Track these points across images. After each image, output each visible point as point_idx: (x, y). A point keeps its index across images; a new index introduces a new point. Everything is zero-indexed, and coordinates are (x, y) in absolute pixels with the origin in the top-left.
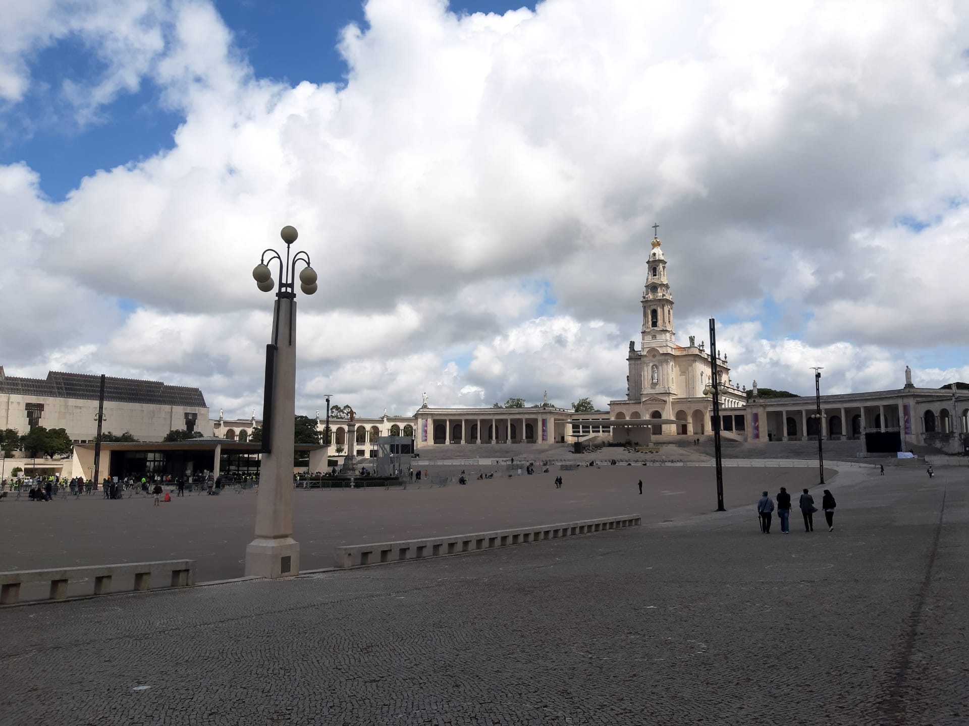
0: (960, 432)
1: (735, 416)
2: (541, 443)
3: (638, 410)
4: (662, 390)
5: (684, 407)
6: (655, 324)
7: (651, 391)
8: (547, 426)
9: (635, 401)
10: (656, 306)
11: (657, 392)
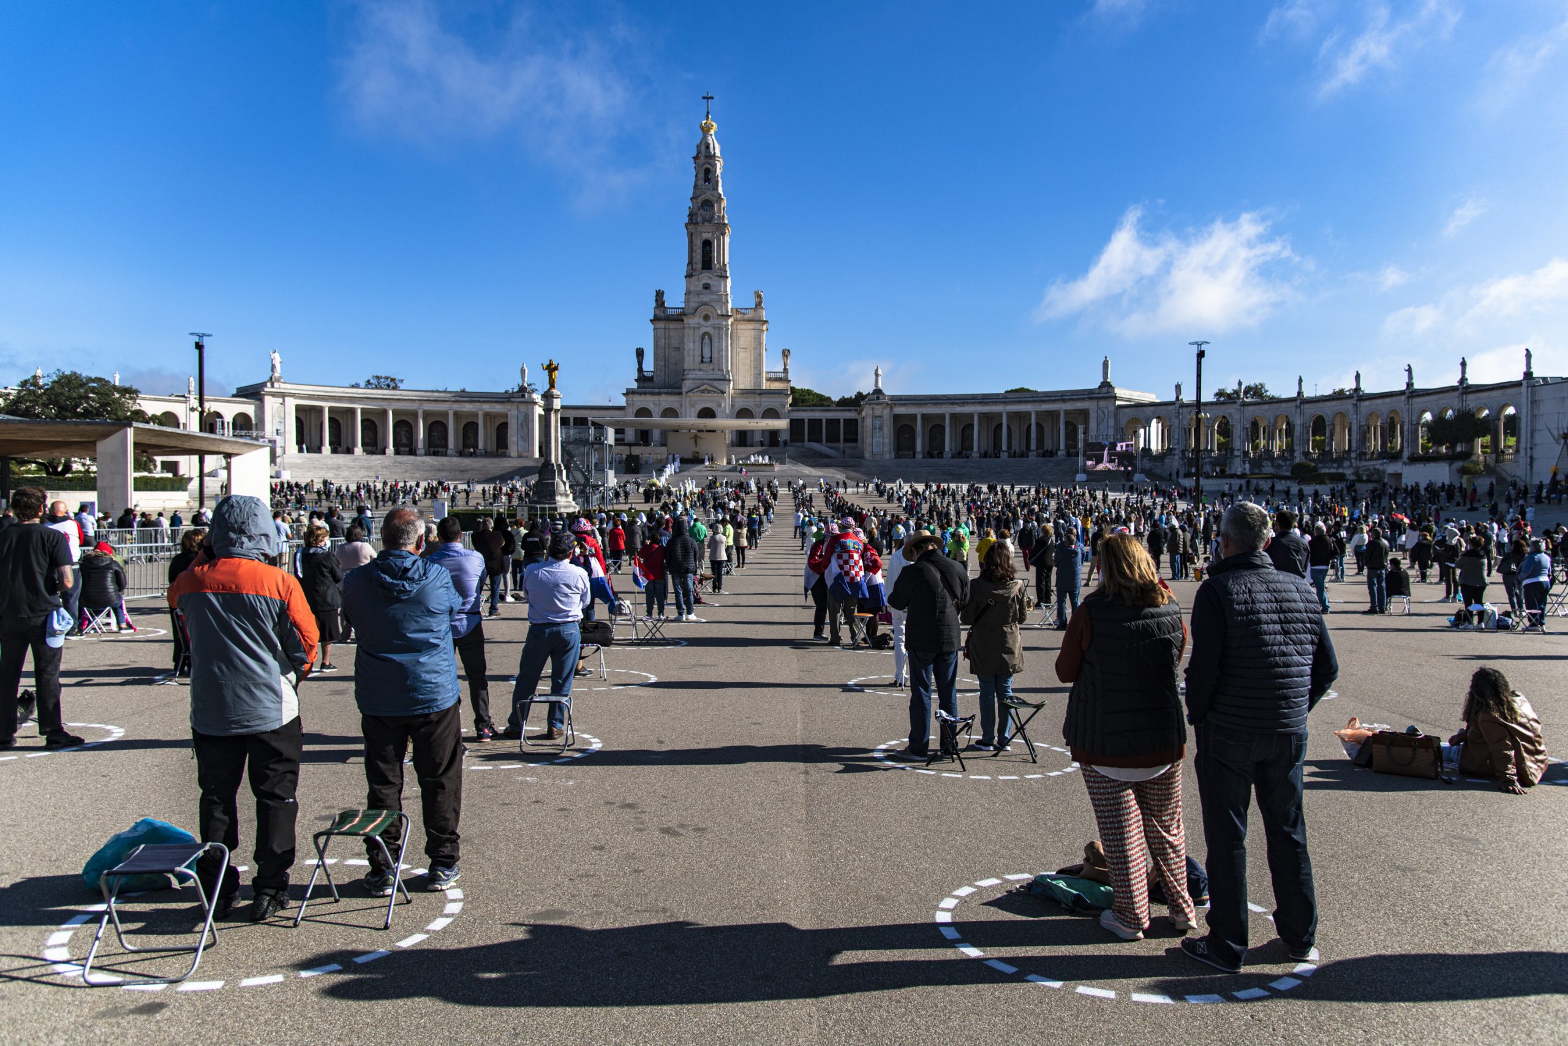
0: (1183, 448)
1: (845, 420)
2: (516, 455)
3: (675, 406)
4: (718, 375)
5: (749, 403)
6: (707, 264)
7: (700, 374)
8: (528, 426)
9: (670, 390)
10: (710, 234)
11: (710, 377)
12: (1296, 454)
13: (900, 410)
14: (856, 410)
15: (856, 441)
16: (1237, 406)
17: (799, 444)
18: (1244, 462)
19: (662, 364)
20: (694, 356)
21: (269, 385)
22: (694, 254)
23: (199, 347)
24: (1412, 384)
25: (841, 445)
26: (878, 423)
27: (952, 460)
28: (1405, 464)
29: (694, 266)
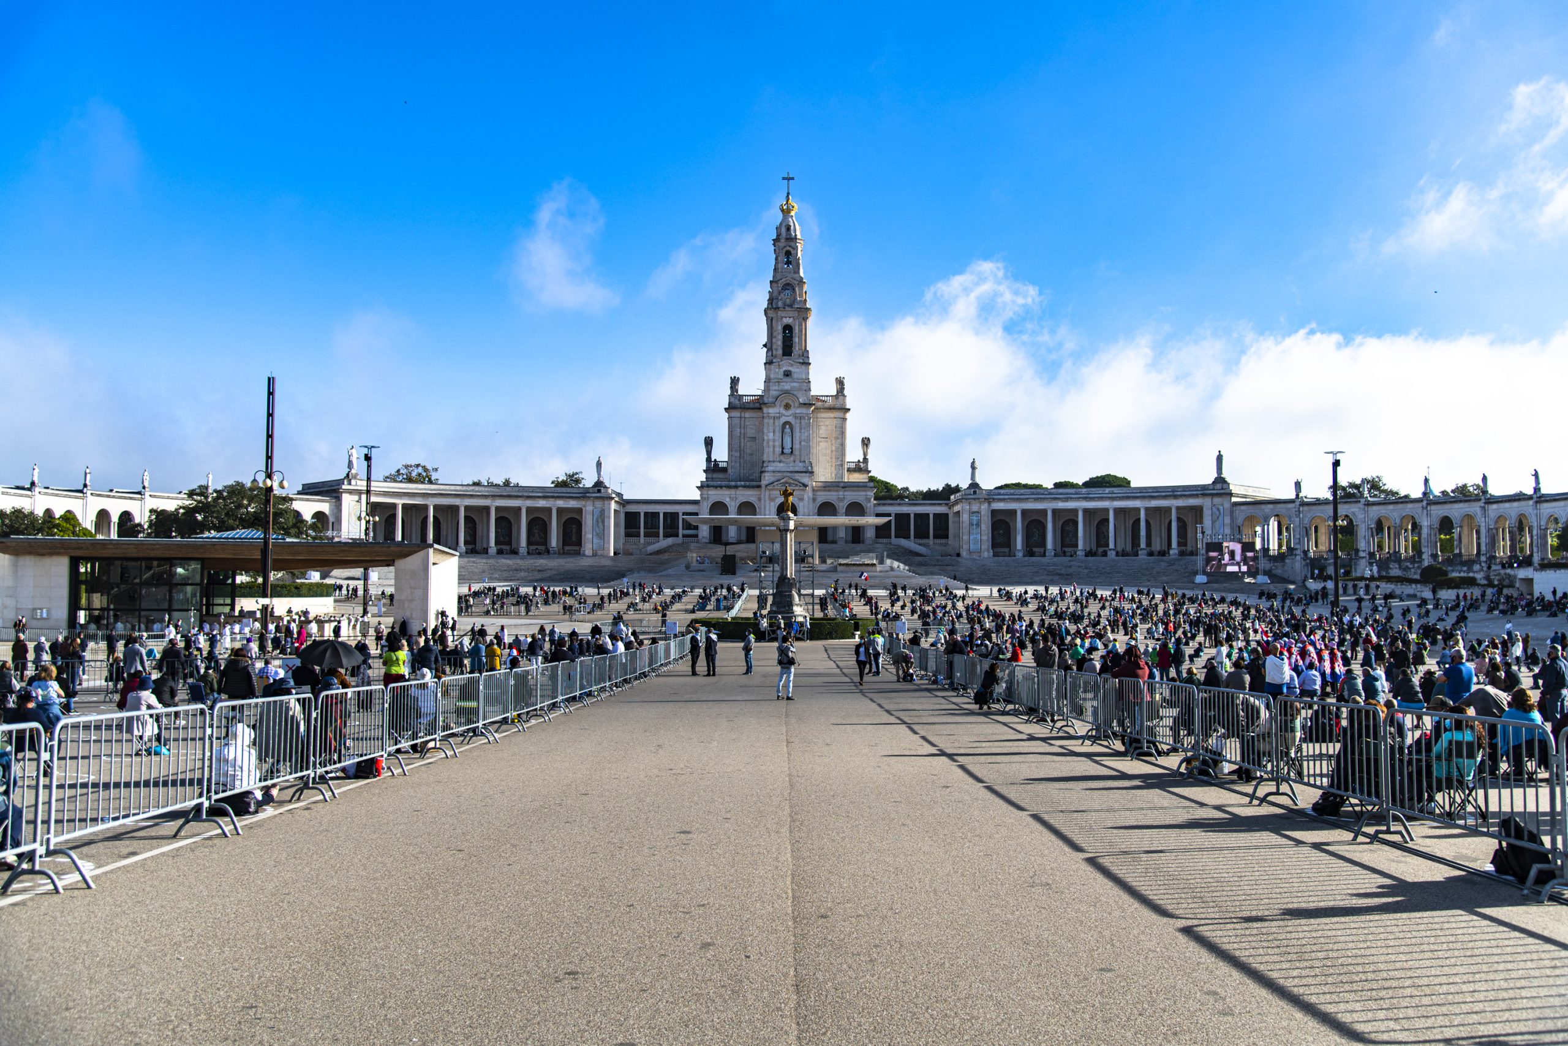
1: (934, 514)
2: (591, 554)
3: (752, 500)
4: (800, 466)
5: (831, 497)
6: (788, 350)
7: (780, 466)
8: (603, 522)
9: (748, 483)
10: (791, 319)
11: (792, 469)
12: (1424, 556)
14: (947, 504)
16: (1361, 505)
17: (885, 540)
18: (1371, 564)
19: (737, 454)
21: (346, 482)
24: (1539, 489)
25: (931, 540)
26: (975, 519)
27: (1056, 559)
28: (1536, 570)
29: (774, 352)
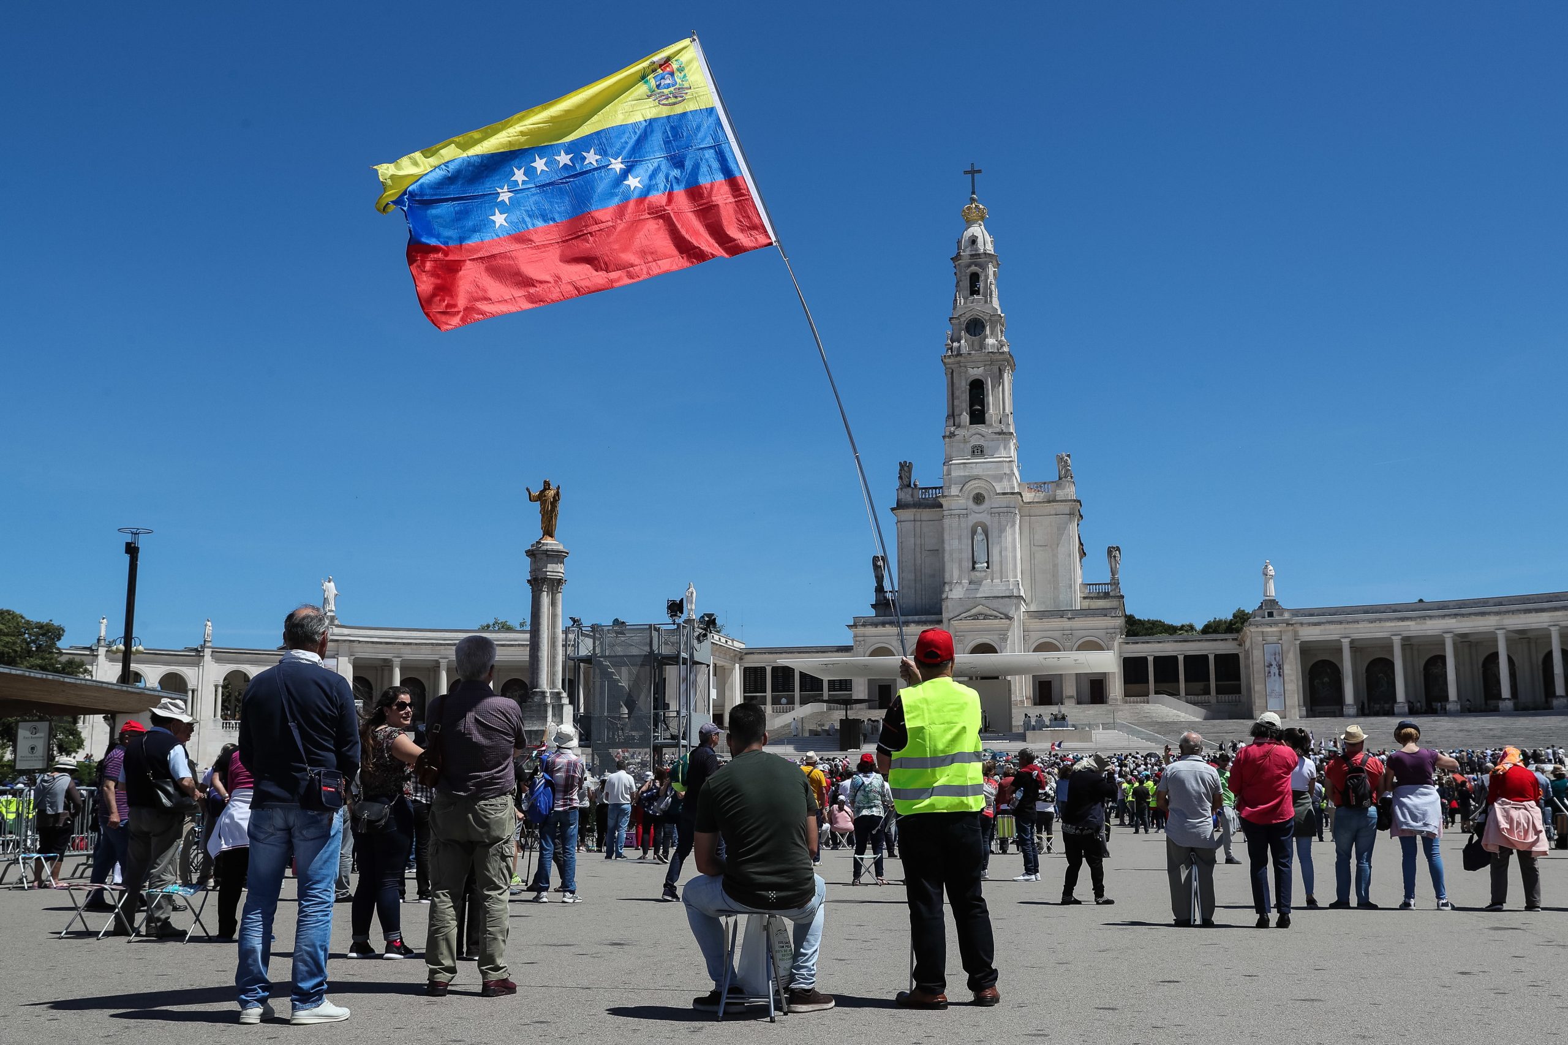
13: (1312, 634)
15: (1237, 690)
20: (960, 561)
22: (956, 402)
23: (132, 550)
